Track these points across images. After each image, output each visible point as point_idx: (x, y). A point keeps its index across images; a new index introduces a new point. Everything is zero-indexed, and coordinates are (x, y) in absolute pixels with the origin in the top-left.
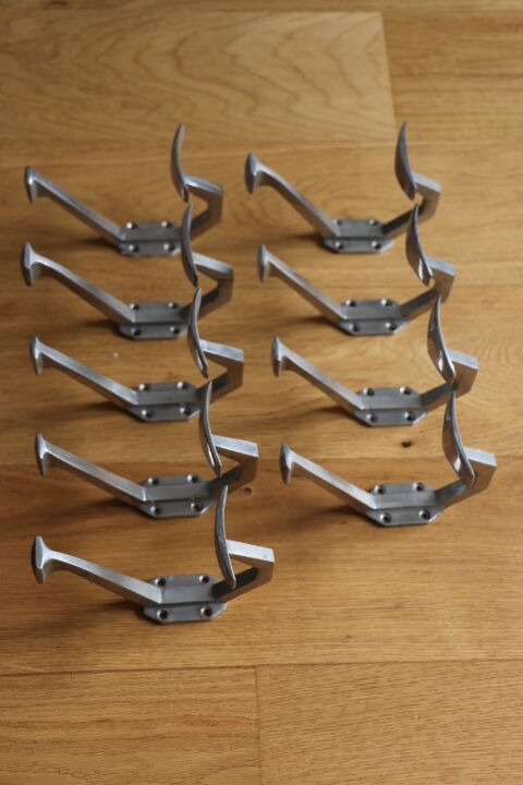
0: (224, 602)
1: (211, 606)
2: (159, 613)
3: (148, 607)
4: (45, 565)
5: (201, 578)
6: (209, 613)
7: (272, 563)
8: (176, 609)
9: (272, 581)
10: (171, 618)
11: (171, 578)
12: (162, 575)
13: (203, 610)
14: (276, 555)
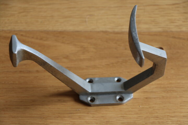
0: (132, 93)
1: (123, 95)
2: (89, 99)
3: (83, 95)
4: (19, 52)
5: (116, 79)
6: (121, 99)
7: (165, 58)
8: (100, 97)
9: (164, 76)
10: (97, 102)
11: (96, 79)
12: (91, 77)
13: (118, 98)
14: (167, 54)
